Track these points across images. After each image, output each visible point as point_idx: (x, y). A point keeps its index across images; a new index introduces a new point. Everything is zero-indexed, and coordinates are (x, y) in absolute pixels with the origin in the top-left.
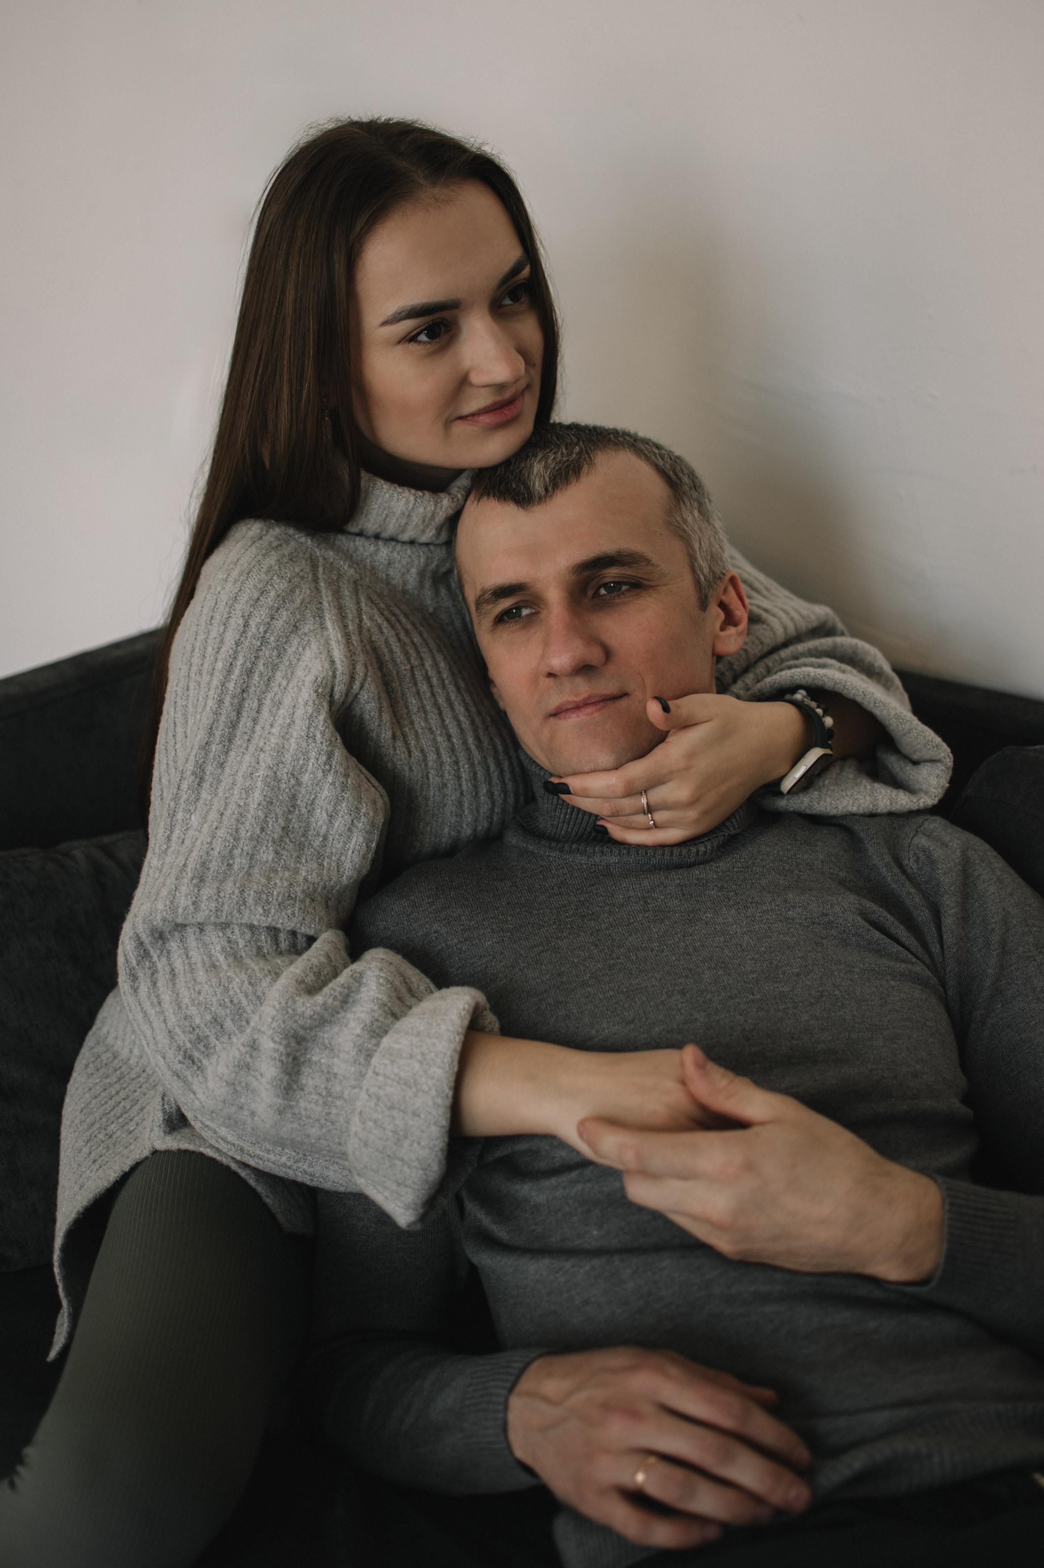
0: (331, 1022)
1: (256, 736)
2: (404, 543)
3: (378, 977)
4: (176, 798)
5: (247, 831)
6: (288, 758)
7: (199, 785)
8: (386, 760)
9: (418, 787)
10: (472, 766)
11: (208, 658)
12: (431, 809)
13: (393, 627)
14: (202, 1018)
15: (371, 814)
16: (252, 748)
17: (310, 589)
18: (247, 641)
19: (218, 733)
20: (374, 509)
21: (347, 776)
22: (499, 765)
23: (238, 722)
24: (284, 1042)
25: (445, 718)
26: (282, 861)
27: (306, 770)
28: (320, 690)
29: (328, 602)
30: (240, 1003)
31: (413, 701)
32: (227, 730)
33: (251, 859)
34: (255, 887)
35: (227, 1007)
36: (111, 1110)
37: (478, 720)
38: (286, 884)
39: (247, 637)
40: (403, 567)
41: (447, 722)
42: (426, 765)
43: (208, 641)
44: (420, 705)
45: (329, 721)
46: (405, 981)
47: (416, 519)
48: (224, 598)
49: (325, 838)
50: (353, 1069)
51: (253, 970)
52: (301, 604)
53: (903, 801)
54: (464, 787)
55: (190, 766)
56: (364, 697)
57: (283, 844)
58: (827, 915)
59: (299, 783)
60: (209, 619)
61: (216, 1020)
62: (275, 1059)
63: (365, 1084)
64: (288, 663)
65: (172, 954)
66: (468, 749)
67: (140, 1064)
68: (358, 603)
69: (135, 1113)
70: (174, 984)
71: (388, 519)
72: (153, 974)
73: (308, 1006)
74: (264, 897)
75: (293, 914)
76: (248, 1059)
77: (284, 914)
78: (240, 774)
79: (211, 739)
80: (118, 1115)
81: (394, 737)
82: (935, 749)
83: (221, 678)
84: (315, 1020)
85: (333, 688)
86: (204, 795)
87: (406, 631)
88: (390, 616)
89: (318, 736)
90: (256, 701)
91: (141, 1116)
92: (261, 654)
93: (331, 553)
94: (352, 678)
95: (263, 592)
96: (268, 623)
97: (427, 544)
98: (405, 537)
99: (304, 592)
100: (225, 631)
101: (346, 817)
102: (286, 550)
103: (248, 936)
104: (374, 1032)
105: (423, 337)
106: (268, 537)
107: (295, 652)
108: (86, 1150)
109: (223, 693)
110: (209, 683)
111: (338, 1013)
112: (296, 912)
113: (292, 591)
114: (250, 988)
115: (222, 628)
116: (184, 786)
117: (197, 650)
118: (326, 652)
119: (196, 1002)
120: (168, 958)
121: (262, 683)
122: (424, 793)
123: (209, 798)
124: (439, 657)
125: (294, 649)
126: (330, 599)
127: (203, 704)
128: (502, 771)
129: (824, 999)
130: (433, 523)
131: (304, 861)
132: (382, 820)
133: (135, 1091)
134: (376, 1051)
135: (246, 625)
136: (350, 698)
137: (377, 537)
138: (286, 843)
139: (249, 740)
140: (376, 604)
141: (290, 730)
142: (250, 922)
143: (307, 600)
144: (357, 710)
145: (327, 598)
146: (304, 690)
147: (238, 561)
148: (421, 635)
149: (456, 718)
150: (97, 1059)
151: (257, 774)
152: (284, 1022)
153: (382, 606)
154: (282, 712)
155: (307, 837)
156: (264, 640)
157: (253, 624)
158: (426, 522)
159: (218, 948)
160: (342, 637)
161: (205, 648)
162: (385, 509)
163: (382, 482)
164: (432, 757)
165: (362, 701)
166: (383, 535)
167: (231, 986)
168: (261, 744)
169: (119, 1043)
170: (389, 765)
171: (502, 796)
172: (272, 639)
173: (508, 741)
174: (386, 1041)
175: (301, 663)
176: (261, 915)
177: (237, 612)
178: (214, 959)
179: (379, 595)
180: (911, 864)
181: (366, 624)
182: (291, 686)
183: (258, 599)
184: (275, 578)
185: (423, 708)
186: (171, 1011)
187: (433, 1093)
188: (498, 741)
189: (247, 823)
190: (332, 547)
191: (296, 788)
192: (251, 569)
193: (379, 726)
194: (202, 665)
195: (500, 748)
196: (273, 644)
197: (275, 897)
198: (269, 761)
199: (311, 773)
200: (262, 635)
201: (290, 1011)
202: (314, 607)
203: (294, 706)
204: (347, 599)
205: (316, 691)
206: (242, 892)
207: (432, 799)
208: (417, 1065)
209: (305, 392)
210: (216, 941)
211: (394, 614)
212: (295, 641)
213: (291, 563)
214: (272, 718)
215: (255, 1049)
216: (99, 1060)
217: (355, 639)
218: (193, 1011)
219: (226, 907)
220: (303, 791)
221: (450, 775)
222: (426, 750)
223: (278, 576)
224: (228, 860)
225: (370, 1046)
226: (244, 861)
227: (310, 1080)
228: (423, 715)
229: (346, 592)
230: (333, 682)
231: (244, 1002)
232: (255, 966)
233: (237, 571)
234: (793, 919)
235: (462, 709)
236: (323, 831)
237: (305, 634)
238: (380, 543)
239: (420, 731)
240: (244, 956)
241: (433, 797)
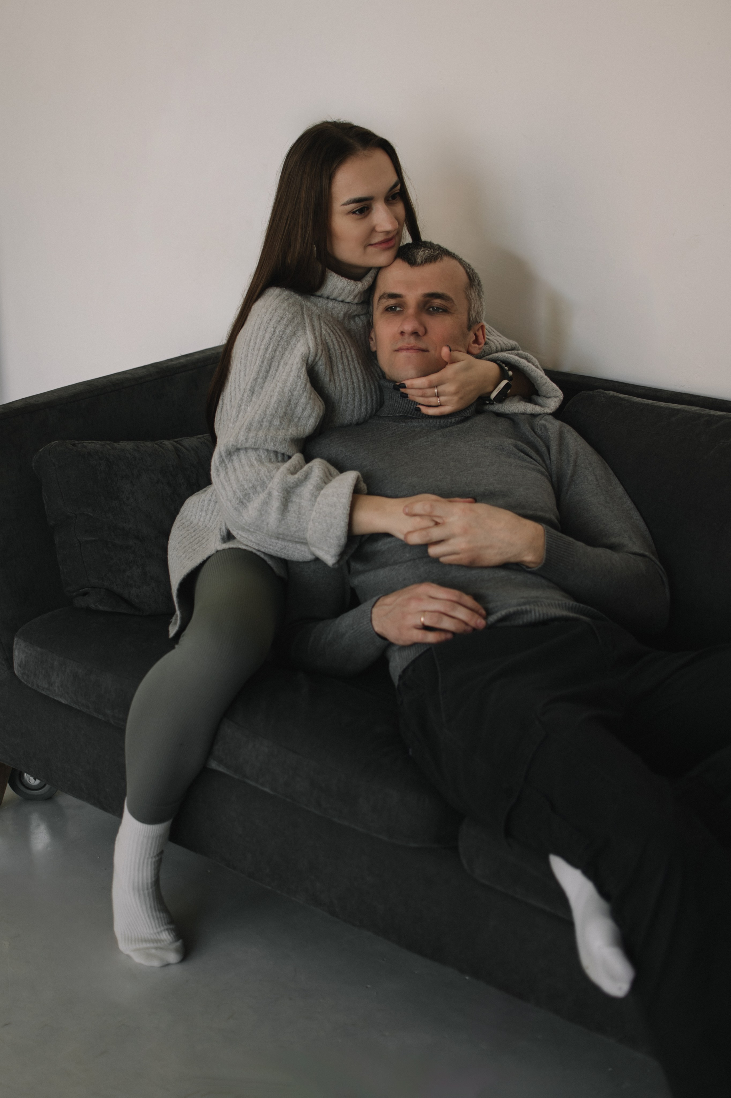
0: (300, 486)
1: (276, 377)
2: (339, 301)
3: (319, 468)
4: (242, 400)
5: (270, 412)
6: (289, 384)
7: (252, 395)
8: (325, 390)
9: (337, 402)
10: (360, 396)
11: (257, 344)
12: (341, 412)
13: (334, 334)
14: (248, 486)
15: (318, 411)
16: (274, 381)
17: (300, 318)
18: (275, 338)
19: (261, 375)
20: (330, 285)
21: (311, 394)
22: (372, 397)
23: (270, 371)
24: (282, 492)
25: (353, 375)
26: (282, 426)
27: (296, 390)
28: (303, 358)
29: (308, 323)
30: (264, 479)
31: (340, 366)
32: (265, 373)
33: (270, 423)
34: (271, 434)
35: (258, 481)
36: (193, 542)
37: (366, 377)
38: (283, 434)
39: (274, 336)
40: (338, 310)
41: (353, 376)
42: (342, 393)
43: (258, 337)
44: (343, 368)
45: (306, 371)
46: (329, 471)
47: (346, 291)
48: (265, 320)
49: (299, 418)
50: (309, 503)
51: (269, 467)
52: (297, 324)
53: (537, 409)
54: (356, 404)
55: (249, 387)
56: (320, 363)
57: (283, 419)
58: (501, 446)
59: (292, 395)
60: (259, 328)
61: (254, 487)
62: (279, 499)
63: (315, 508)
64: (291, 348)
65: (234, 461)
66: (360, 389)
67: (204, 525)
68: (320, 324)
69: (205, 541)
70: (236, 473)
71: (334, 290)
72: (226, 469)
73: (292, 479)
74: (274, 439)
75: (285, 447)
76: (267, 500)
77: (281, 446)
78: (269, 390)
79: (258, 377)
80: (196, 543)
81: (330, 380)
82: (556, 392)
83: (263, 352)
84: (294, 484)
85: (308, 358)
86: (254, 399)
87: (340, 336)
88: (333, 330)
89: (302, 376)
90: (277, 363)
91: (207, 542)
92: (280, 343)
93: (309, 303)
94: (316, 355)
95: (282, 318)
96: (284, 331)
97: (349, 303)
98: (340, 299)
99: (298, 319)
100: (265, 333)
101: (310, 411)
102: (291, 301)
103: (266, 454)
104: (318, 489)
105: (357, 212)
106: (283, 295)
107: (294, 344)
108: (183, 556)
109: (264, 358)
110: (257, 354)
111: (303, 482)
112: (286, 446)
113: (294, 318)
114: (268, 474)
115: (264, 332)
116: (246, 395)
117: (252, 341)
118: (306, 343)
119: (246, 479)
120: (232, 463)
121: (280, 355)
122: (339, 404)
123: (256, 400)
124: (352, 349)
125: (293, 342)
126: (309, 322)
127: (255, 362)
128: (372, 400)
129: (499, 474)
130: (353, 293)
131: (290, 427)
132: (322, 414)
133: (203, 534)
134: (318, 496)
135: (274, 331)
136: (314, 363)
137: (328, 298)
138: (284, 419)
139: (273, 378)
140: (327, 325)
141: (290, 374)
142: (267, 448)
143: (300, 322)
144: (316, 368)
145: (307, 321)
146: (297, 358)
147: (271, 305)
148: (346, 339)
149: (357, 375)
150: (183, 525)
151: (276, 390)
152: (282, 484)
153: (330, 325)
154: (287, 367)
155: (292, 418)
156: (282, 338)
157: (277, 331)
158: (350, 293)
159: (254, 458)
160: (313, 337)
161: (256, 340)
162: (334, 285)
163: (335, 274)
164: (345, 390)
165: (319, 365)
166: (331, 297)
167: (260, 473)
168: (278, 379)
169: (193, 517)
170: (326, 392)
171: (371, 410)
172: (285, 337)
173: (377, 387)
174: (322, 492)
175: (296, 348)
176: (272, 446)
177: (271, 326)
178: (252, 462)
179: (329, 321)
180: (538, 431)
181: (323, 332)
182: (292, 357)
183: (280, 321)
184: (287, 312)
185: (344, 369)
186: (235, 483)
187: (342, 508)
188: (373, 387)
189: (270, 409)
190: (309, 301)
191: (291, 397)
192: (277, 309)
193: (324, 375)
194: (255, 346)
195: (373, 390)
196: (285, 340)
197: (279, 439)
198: (281, 385)
199: (298, 391)
200: (281, 336)
201: (285, 480)
202: (302, 325)
203: (293, 364)
204: (316, 322)
205: (302, 359)
206: (266, 436)
207: (342, 408)
208: (335, 499)
209: (307, 235)
210: (253, 455)
211: (335, 329)
212: (294, 339)
213: (293, 306)
214: (283, 370)
215: (270, 496)
216: (184, 525)
217: (318, 339)
218: (244, 483)
219: (259, 442)
220: (294, 398)
221: (351, 399)
222: (343, 387)
223: (288, 312)
224: (261, 423)
225: (316, 494)
226: (267, 424)
227: (293, 508)
228: (344, 373)
229: (315, 319)
230: (309, 356)
231: (266, 479)
232: (270, 465)
233: (271, 309)
234: (487, 447)
235: (360, 372)
236: (299, 416)
237: (298, 337)
238: (329, 300)
239: (342, 379)
240: (264, 461)
241: (342, 407)
